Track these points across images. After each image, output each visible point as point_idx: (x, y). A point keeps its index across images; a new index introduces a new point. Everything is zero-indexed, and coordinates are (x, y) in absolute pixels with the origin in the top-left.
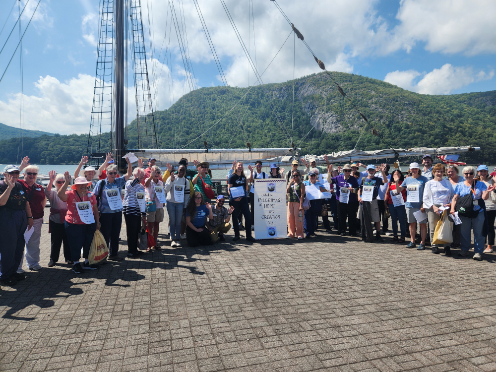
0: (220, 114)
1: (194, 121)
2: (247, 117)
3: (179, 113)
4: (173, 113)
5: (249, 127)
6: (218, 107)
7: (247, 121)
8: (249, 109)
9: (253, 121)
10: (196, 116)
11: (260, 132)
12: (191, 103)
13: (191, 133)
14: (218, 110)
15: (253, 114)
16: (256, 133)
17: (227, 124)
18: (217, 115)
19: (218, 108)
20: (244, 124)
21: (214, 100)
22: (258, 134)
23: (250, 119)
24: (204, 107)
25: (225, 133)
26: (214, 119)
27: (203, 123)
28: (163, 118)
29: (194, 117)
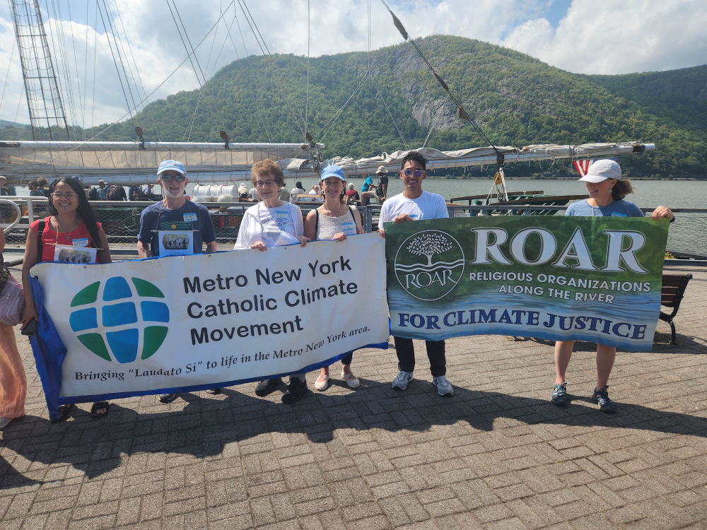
0: (278, 98)
1: (239, 109)
2: (320, 104)
3: (216, 95)
4: (207, 94)
5: (323, 119)
6: (275, 87)
7: (320, 110)
8: (322, 91)
9: (328, 111)
10: (242, 100)
11: (339, 127)
12: (234, 79)
13: (235, 126)
14: (275, 92)
15: (328, 99)
16: (333, 128)
17: (290, 113)
18: (273, 99)
19: (276, 89)
20: (315, 115)
21: (269, 76)
22: (335, 130)
23: (324, 107)
24: (254, 87)
25: (287, 128)
26: (269, 106)
27: (253, 112)
28: (193, 104)
29: (239, 102)
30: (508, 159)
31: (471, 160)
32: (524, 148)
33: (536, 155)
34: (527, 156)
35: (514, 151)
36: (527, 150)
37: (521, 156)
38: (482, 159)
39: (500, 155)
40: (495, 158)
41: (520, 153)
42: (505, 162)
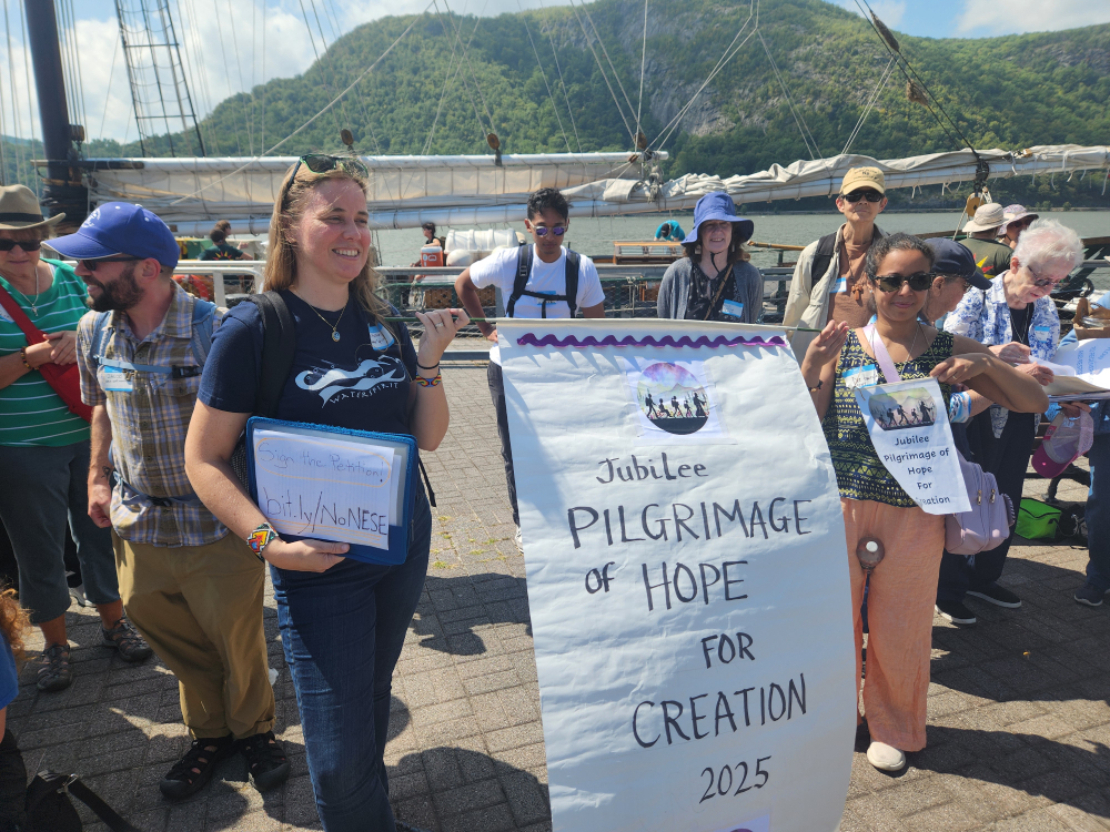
0: (432, 87)
1: (368, 106)
2: (500, 94)
3: (330, 84)
4: (316, 83)
5: (505, 119)
6: (426, 69)
7: (500, 105)
8: (504, 73)
9: (513, 106)
10: (374, 91)
11: (532, 132)
12: (359, 56)
13: (363, 135)
14: (427, 77)
15: (513, 86)
16: (522, 136)
17: (451, 112)
18: (424, 89)
19: (428, 72)
20: (492, 113)
21: (416, 49)
22: (526, 137)
23: (506, 100)
24: (392, 68)
25: (447, 137)
26: (417, 99)
27: (392, 111)
28: (293, 99)
29: (369, 95)
30: (997, 171)
31: (929, 174)
32: (1025, 152)
33: (1045, 165)
34: (1030, 165)
35: (1008, 157)
36: (1030, 155)
37: (1019, 167)
38: (949, 172)
39: (983, 164)
40: (973, 170)
41: (1018, 162)
42: (991, 176)
